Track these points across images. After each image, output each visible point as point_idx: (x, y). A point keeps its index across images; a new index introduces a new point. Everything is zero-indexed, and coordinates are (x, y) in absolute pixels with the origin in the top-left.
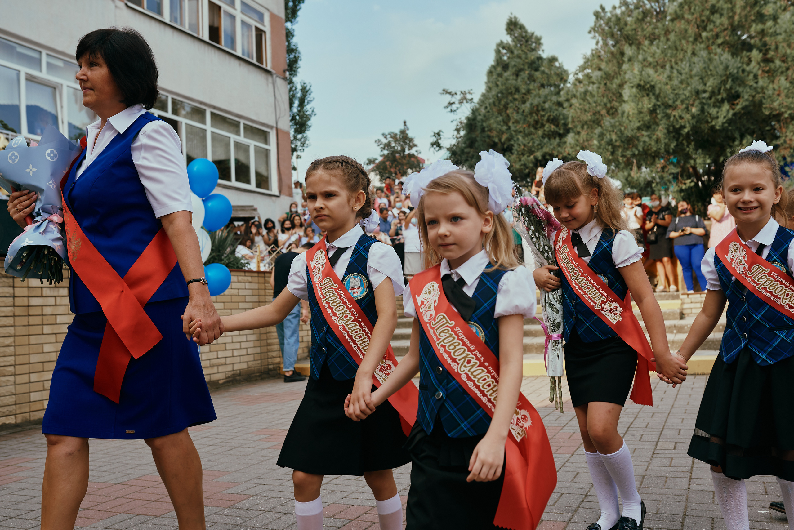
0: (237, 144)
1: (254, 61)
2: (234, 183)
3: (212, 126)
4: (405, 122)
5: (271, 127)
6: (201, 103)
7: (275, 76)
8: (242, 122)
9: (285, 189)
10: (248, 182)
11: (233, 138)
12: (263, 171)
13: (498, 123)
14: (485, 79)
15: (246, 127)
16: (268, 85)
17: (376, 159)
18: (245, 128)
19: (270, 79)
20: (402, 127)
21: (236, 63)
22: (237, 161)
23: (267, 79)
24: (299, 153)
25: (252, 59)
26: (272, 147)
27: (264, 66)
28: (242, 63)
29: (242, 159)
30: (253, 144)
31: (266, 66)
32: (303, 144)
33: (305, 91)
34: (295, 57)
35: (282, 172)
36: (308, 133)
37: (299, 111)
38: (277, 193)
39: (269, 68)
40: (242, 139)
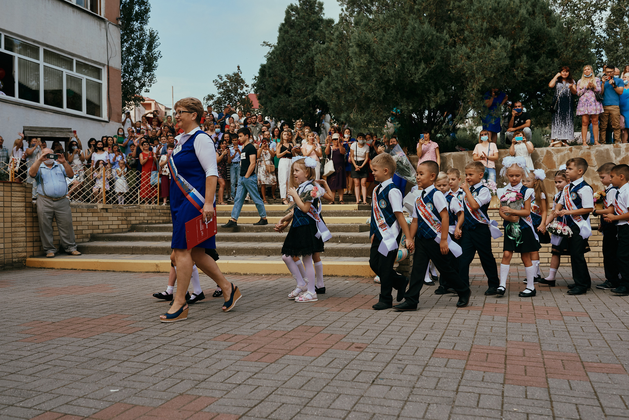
0: (69, 78)
1: (89, 10)
2: (65, 109)
3: (45, 61)
4: (238, 67)
5: (104, 65)
6: (34, 41)
7: (108, 23)
8: (75, 59)
9: (114, 116)
10: (80, 109)
11: (66, 72)
12: (95, 100)
13: (283, 71)
14: (278, 34)
15: (78, 63)
16: (100, 30)
17: (213, 96)
18: (77, 64)
19: (103, 25)
20: (236, 71)
21: (70, 9)
22: (68, 91)
23: (100, 25)
24: (147, 88)
25: (87, 8)
26: (104, 82)
27: (99, 15)
28: (75, 10)
29: (75, 89)
30: (84, 78)
31: (100, 15)
32: (151, 80)
33: (153, 38)
34: (145, 8)
35: (111, 102)
36: (155, 72)
37: (147, 54)
38: (107, 119)
39: (102, 16)
40: (74, 73)
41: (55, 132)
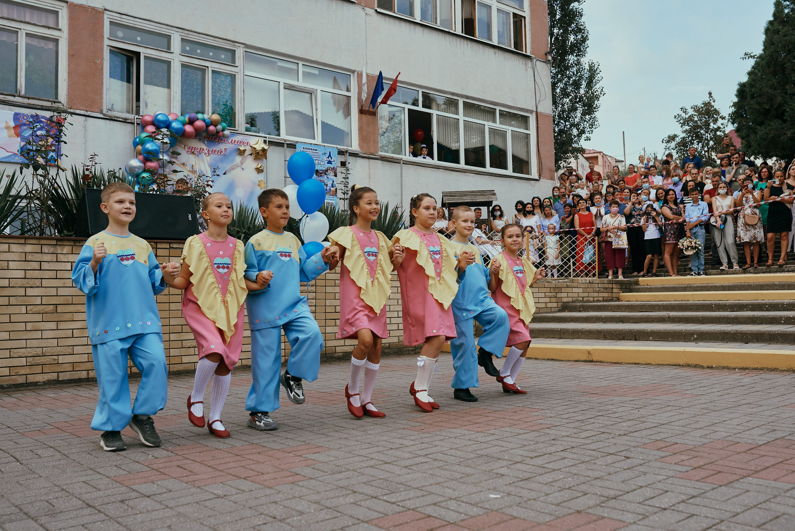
0: (493, 131)
2: (489, 169)
3: (465, 115)
4: (710, 94)
5: (531, 112)
6: (453, 94)
7: (535, 60)
8: (498, 108)
9: (545, 172)
10: (505, 168)
11: (488, 124)
12: (522, 155)
15: (502, 114)
16: (526, 70)
17: (676, 135)
18: (500, 114)
19: (529, 63)
20: (707, 99)
21: (491, 51)
22: (491, 147)
23: (526, 64)
24: (587, 135)
25: (511, 47)
26: (532, 132)
27: (524, 53)
28: (497, 51)
29: (499, 144)
30: (509, 129)
31: (526, 52)
32: (592, 125)
33: (593, 71)
34: (582, 37)
35: (542, 156)
36: (597, 114)
37: (587, 92)
38: (537, 177)
39: (528, 53)
40: (498, 125)
41: (476, 195)
